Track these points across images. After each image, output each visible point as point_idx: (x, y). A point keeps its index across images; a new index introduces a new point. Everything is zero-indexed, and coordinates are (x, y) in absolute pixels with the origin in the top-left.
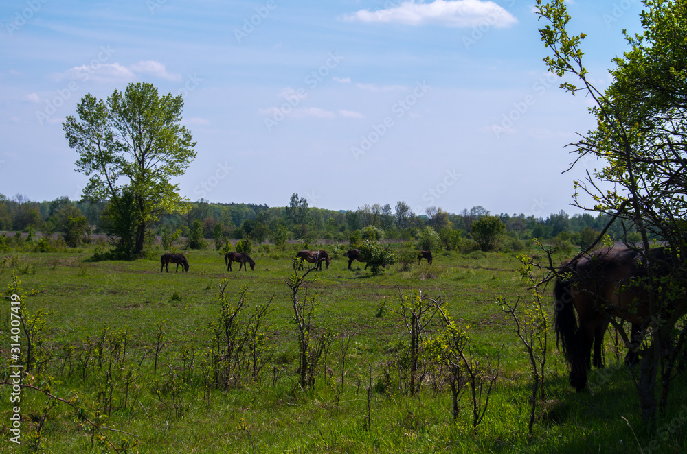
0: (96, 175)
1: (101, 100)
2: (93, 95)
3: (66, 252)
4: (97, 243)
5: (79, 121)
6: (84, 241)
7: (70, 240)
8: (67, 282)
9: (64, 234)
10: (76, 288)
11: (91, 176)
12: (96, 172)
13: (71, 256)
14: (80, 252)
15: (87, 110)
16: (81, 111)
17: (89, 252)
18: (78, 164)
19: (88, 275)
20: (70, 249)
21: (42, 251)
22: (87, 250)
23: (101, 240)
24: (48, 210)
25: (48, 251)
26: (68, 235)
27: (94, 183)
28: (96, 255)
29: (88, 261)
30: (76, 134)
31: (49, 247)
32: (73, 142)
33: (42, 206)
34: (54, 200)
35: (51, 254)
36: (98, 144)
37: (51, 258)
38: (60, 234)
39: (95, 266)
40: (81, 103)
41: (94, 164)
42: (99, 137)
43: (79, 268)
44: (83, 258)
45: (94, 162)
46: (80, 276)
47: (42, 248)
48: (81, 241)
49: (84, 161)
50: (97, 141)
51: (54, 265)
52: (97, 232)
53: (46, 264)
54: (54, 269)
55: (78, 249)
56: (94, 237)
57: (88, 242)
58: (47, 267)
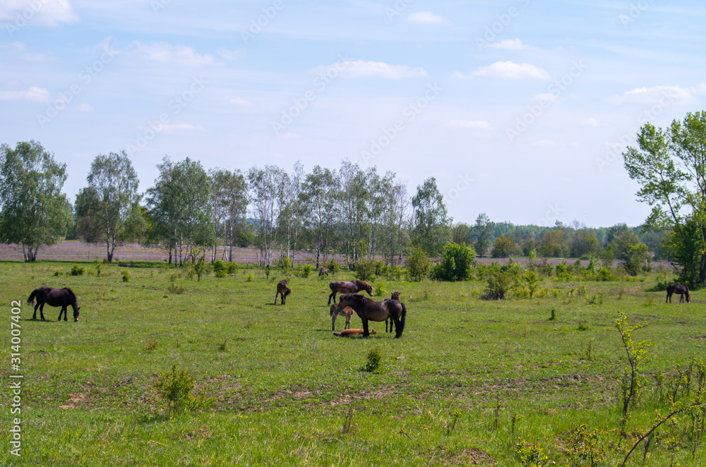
0: (658, 205)
1: (660, 129)
2: (651, 124)
3: (628, 280)
4: (657, 271)
5: (640, 151)
6: (644, 269)
7: (631, 269)
8: (635, 312)
9: (623, 261)
10: (645, 318)
11: (654, 205)
12: (659, 202)
13: (633, 285)
14: (642, 281)
15: (648, 140)
16: (641, 141)
17: (651, 280)
18: (639, 194)
19: (654, 305)
20: (631, 278)
21: (604, 280)
22: (648, 279)
23: (661, 268)
24: (604, 236)
25: (610, 280)
26: (627, 263)
27: (656, 212)
28: (659, 285)
29: (651, 290)
30: (638, 164)
31: (611, 275)
32: (634, 172)
33: (599, 233)
34: (611, 226)
35: (613, 283)
36: (661, 174)
37: (614, 287)
38: (620, 261)
39: (659, 296)
40: (640, 134)
41: (656, 194)
42: (661, 167)
43: (646, 298)
44: (646, 287)
45: (656, 192)
46: (646, 306)
47: (604, 277)
48: (640, 269)
49: (645, 191)
50: (659, 171)
51: (620, 294)
52: (655, 259)
53: (611, 294)
54: (619, 298)
55: (639, 277)
56: (654, 265)
57: (648, 270)
58: (613, 297)
